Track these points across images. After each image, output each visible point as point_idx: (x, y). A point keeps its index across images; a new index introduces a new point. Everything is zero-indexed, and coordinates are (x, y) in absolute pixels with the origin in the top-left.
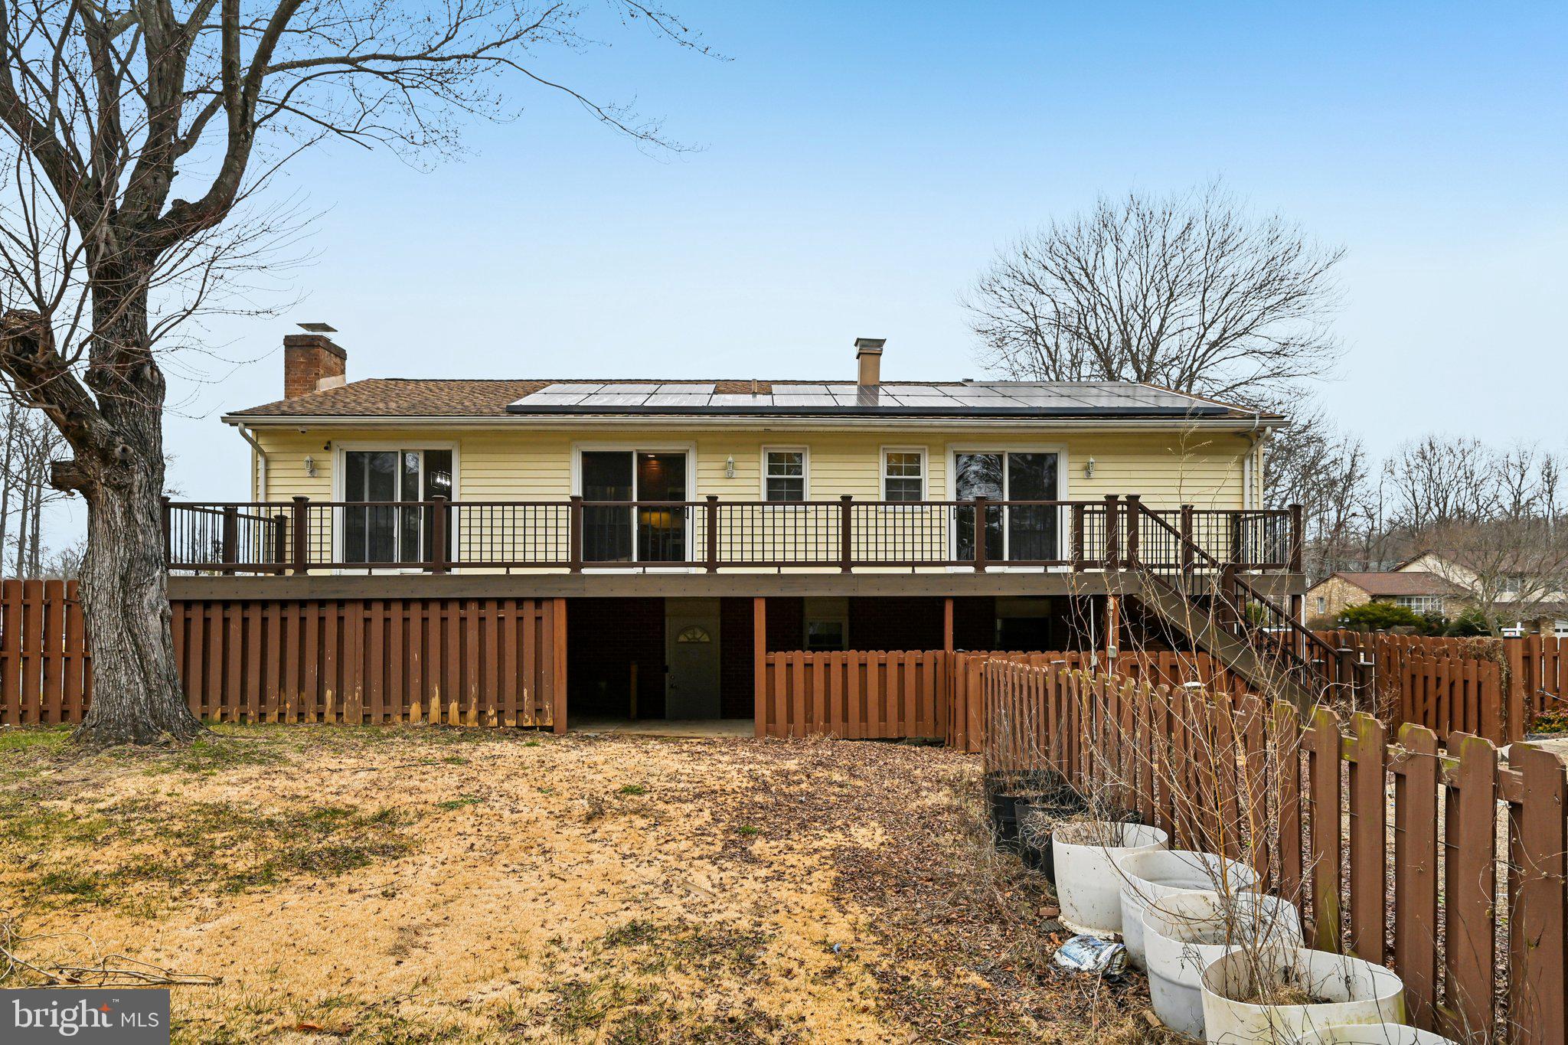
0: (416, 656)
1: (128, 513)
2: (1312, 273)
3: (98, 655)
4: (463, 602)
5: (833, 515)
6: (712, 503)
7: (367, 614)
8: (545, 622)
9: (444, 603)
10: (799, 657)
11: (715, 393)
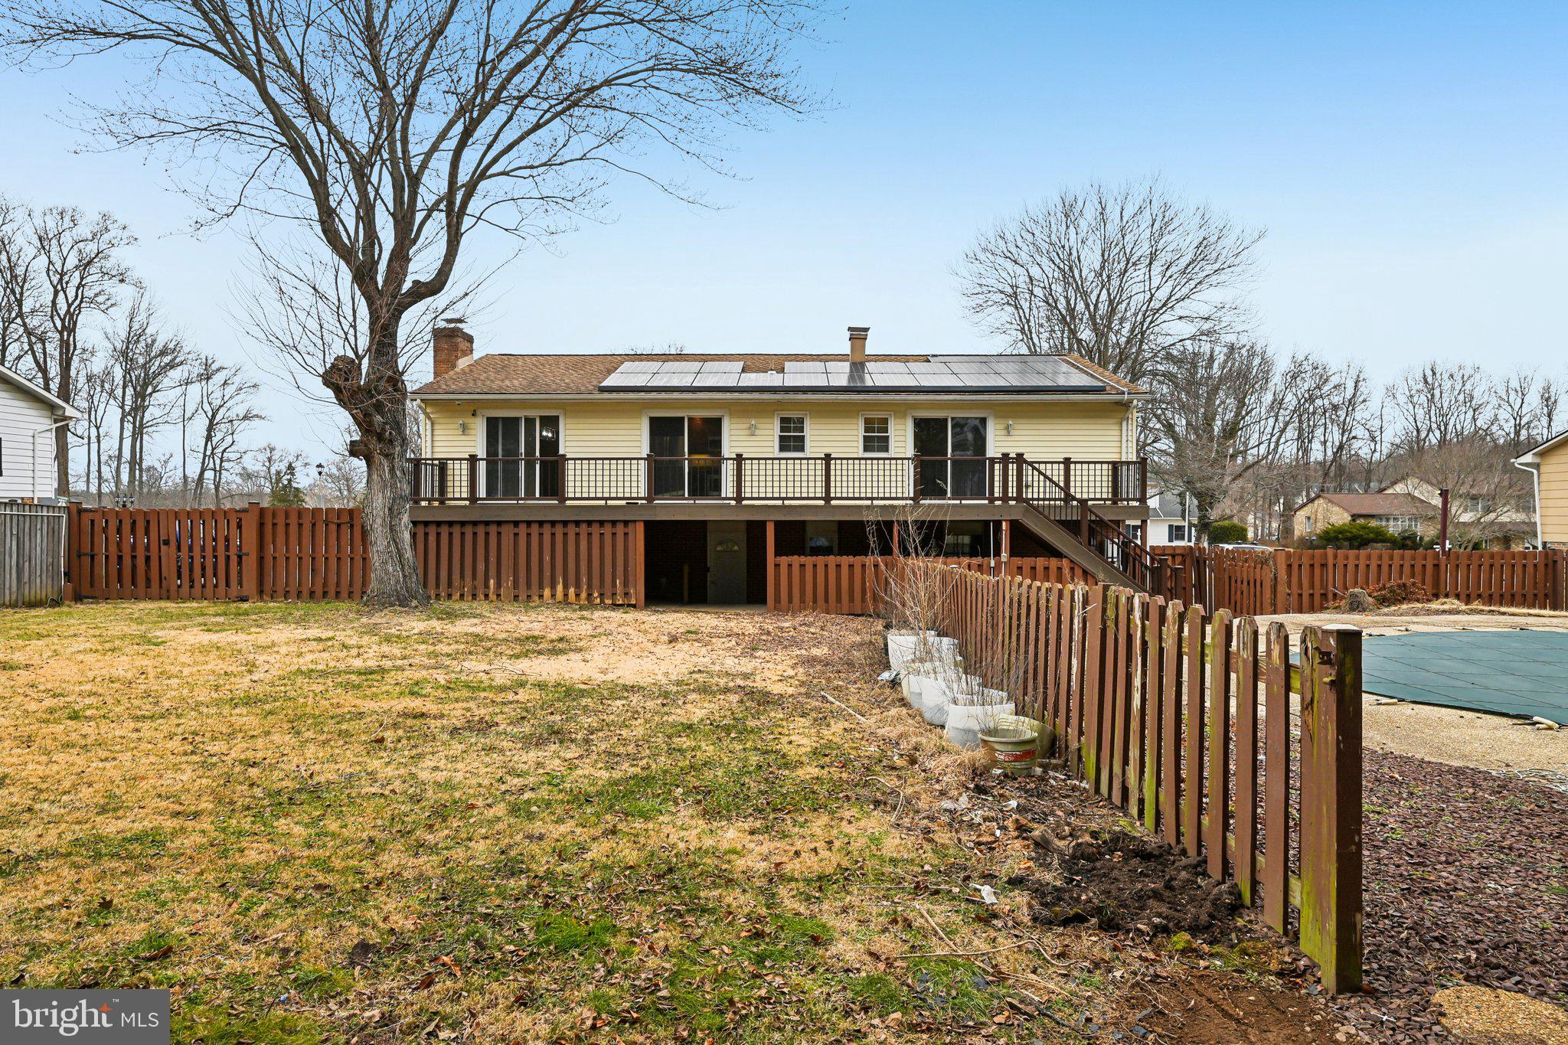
0: (547, 558)
1: (392, 470)
2: (1240, 249)
3: (376, 555)
4: (577, 523)
5: (819, 467)
6: (739, 459)
7: (516, 530)
8: (631, 536)
9: (565, 523)
10: (796, 560)
11: (743, 371)
